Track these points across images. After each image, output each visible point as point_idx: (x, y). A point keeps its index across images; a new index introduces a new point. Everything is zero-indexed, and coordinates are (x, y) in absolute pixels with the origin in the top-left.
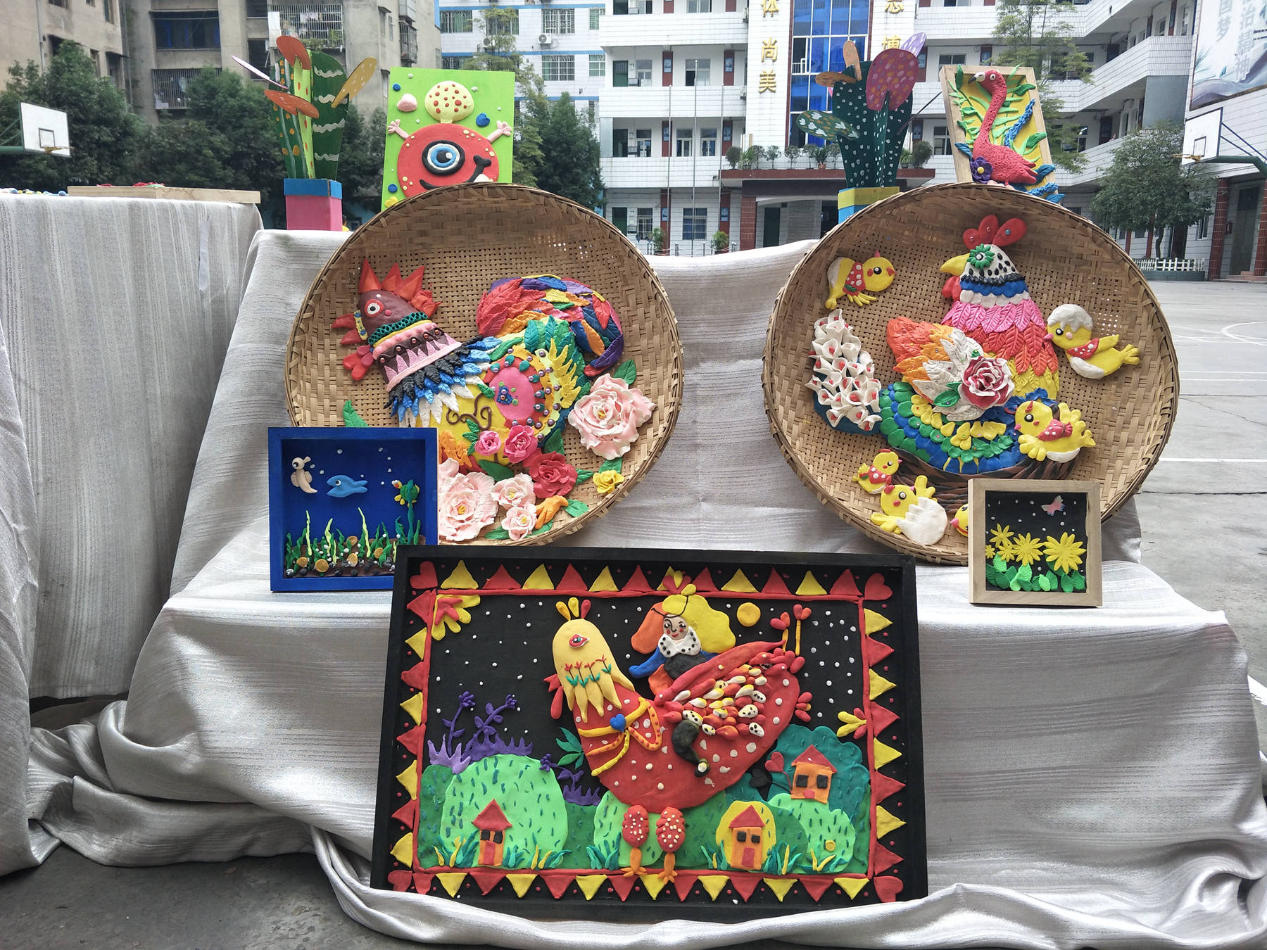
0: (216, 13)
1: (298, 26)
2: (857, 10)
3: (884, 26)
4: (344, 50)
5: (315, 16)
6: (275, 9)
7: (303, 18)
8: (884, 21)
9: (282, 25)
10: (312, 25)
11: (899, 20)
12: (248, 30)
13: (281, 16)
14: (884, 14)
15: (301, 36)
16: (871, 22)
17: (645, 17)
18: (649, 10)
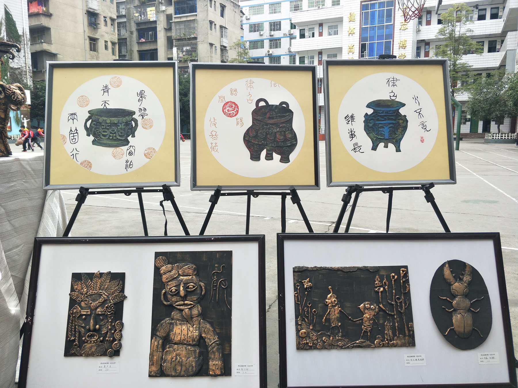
0: (157, 49)
1: (183, 52)
2: (388, 30)
3: (399, 36)
4: (197, 59)
5: (188, 48)
6: (176, 46)
7: (185, 49)
8: (399, 33)
9: (177, 52)
10: (187, 51)
11: (406, 33)
12: (168, 54)
13: (177, 49)
14: (399, 31)
15: (184, 55)
16: (394, 35)
17: (312, 38)
18: (313, 36)
